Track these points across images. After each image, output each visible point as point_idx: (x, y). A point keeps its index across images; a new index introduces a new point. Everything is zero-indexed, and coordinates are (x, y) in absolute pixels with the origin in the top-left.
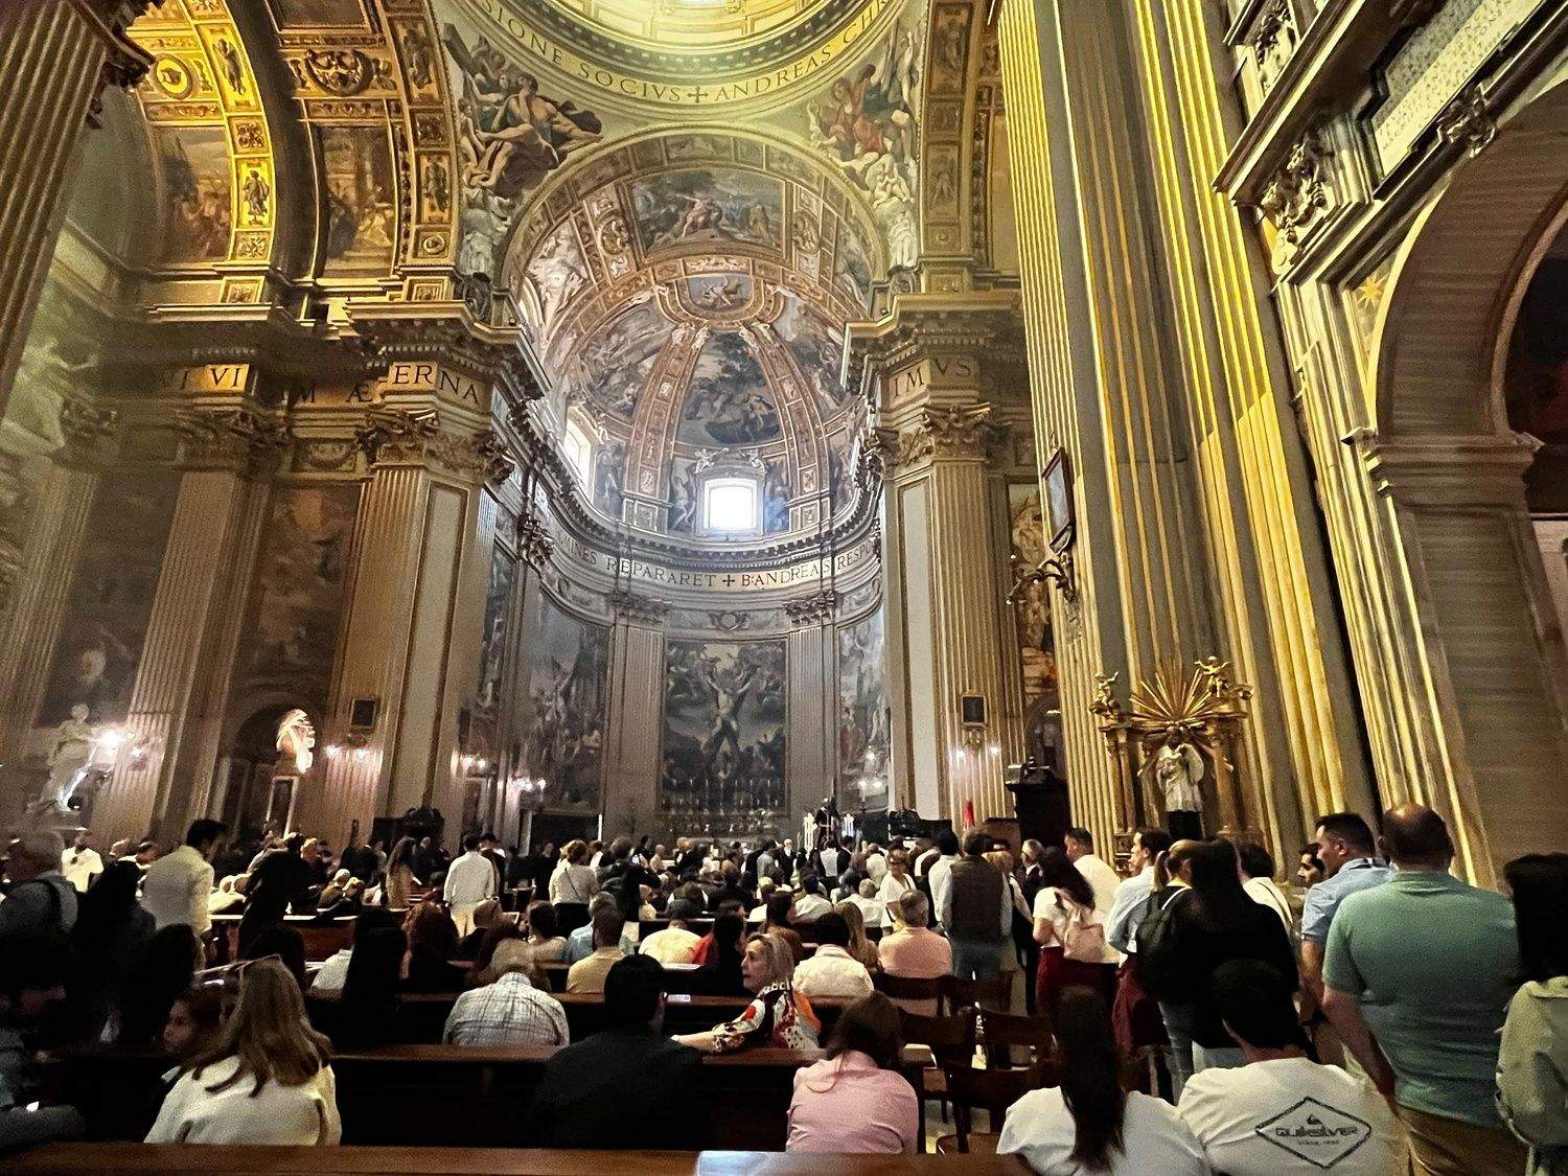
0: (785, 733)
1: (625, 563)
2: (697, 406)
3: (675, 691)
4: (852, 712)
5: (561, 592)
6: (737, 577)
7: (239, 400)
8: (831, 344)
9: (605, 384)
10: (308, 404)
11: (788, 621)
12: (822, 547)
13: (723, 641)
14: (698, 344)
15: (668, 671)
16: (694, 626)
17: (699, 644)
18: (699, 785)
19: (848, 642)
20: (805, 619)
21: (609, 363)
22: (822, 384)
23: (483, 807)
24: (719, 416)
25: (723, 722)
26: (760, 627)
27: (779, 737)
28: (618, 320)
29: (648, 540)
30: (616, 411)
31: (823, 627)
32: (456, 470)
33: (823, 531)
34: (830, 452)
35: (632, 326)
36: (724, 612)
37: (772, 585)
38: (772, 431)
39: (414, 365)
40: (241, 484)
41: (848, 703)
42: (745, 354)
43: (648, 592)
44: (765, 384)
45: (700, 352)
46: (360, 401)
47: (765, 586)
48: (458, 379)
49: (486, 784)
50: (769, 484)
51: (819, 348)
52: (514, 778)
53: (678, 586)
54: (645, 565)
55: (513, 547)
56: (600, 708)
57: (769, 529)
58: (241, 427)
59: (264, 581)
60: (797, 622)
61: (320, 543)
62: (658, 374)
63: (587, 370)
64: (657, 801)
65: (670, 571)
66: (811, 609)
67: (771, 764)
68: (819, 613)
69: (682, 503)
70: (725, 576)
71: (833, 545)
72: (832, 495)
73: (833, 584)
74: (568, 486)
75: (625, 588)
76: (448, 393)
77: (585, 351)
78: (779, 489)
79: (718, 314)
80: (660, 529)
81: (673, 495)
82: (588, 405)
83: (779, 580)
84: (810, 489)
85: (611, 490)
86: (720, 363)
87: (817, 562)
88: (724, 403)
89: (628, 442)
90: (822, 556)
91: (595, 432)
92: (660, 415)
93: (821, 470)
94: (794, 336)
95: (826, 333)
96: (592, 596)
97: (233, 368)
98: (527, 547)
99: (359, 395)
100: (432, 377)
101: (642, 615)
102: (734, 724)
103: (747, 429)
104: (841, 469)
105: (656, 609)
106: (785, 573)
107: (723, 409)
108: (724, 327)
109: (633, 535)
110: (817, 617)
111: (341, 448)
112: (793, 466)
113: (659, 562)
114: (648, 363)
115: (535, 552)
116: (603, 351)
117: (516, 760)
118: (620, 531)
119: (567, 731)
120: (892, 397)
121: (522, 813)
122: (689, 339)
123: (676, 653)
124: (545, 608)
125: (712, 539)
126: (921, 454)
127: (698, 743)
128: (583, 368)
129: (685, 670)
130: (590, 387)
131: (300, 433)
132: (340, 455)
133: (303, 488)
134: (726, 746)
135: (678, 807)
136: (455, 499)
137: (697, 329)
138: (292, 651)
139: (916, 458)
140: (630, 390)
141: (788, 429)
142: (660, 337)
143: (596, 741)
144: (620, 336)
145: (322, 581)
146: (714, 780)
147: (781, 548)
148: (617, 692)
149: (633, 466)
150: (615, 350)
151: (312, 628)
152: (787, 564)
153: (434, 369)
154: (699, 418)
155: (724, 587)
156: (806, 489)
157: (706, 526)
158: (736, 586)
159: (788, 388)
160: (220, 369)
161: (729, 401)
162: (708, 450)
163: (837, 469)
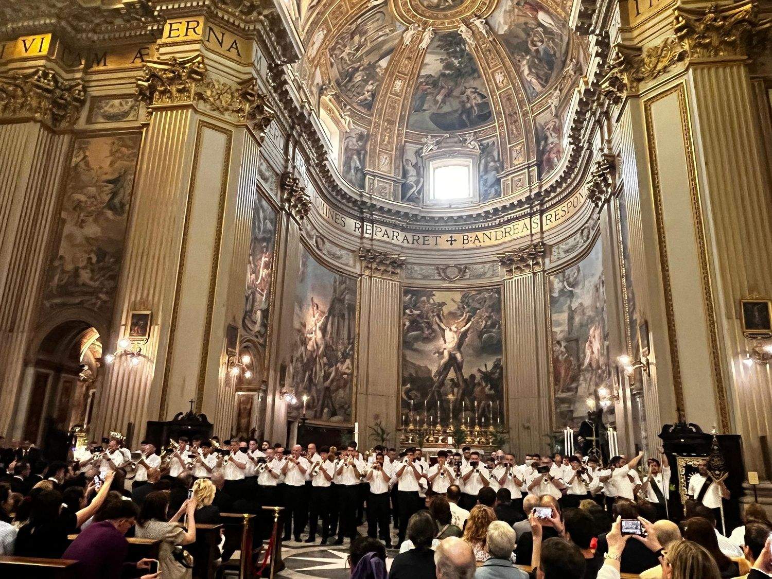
0: (502, 363)
1: (368, 226)
2: (423, 100)
3: (409, 329)
4: (563, 344)
5: (317, 247)
6: (458, 237)
7: (42, 62)
8: (540, 29)
9: (350, 81)
10: (101, 68)
11: (502, 271)
12: (531, 208)
13: (448, 289)
14: (424, 44)
15: (404, 313)
16: (425, 277)
17: (429, 292)
18: (432, 406)
19: (557, 285)
20: (517, 268)
21: (353, 62)
22: (530, 69)
23: (255, 415)
24: (440, 108)
25: (450, 354)
26: (479, 276)
27: (497, 366)
28: (359, 21)
29: (386, 207)
30: (359, 104)
31: (534, 274)
32: (222, 113)
33: (533, 193)
34: (536, 129)
35: (371, 27)
36: (448, 266)
37: (488, 242)
38: (485, 116)
39: (184, 21)
40: (44, 134)
41: (559, 336)
42: (463, 51)
43: (387, 249)
44: (480, 76)
45: (426, 51)
46: (143, 61)
47: (482, 244)
48: (223, 34)
49: (257, 398)
50: (483, 161)
51: (528, 35)
52: (282, 394)
53: (410, 245)
54: (384, 228)
55: (277, 200)
56: (351, 340)
57: (484, 197)
58: (44, 83)
59: (64, 215)
60: (511, 271)
61: (109, 182)
62: (392, 72)
63: (335, 65)
64: (398, 417)
65: (404, 234)
66: (523, 260)
67: (490, 389)
68: (531, 263)
69: (411, 180)
70: (448, 237)
71: (542, 204)
72: (539, 165)
73: (542, 238)
74: (322, 154)
75: (369, 247)
76: (213, 44)
77: (333, 49)
78: (492, 164)
79: (441, 14)
80: (395, 199)
81: (405, 174)
82: (337, 97)
83: (493, 238)
84: (520, 161)
85: (357, 169)
86: (442, 61)
87: (527, 221)
88: (445, 96)
89: (368, 131)
90: (531, 215)
91: (342, 120)
92: (394, 108)
93: (528, 145)
94: (506, 28)
95: (536, 18)
96: (343, 252)
97: (38, 38)
98: (289, 201)
99: (141, 57)
100: (200, 30)
101: (382, 268)
102: (458, 356)
103: (464, 117)
104: (546, 142)
105: (394, 263)
106: (500, 232)
107: (444, 101)
108: (446, 26)
109: (374, 202)
110: (528, 266)
111: (127, 103)
112: (503, 144)
113: (394, 226)
114: (384, 63)
115: (295, 206)
116: (347, 50)
117: (282, 379)
118: (365, 199)
119: (325, 359)
120: (631, 18)
121: (289, 424)
122: (417, 39)
123: (410, 299)
124: (304, 256)
125: (437, 207)
126: (672, 62)
127: (430, 371)
128: (332, 65)
129: (418, 312)
130: (338, 84)
131: (94, 92)
132: (126, 108)
133: (95, 136)
134: (452, 374)
135: (415, 422)
136: (222, 138)
137: (424, 29)
138: (85, 276)
139: (665, 67)
140: (370, 87)
141: (499, 113)
142: (393, 39)
143: (348, 368)
144: (361, 37)
145: (109, 214)
146: (445, 402)
147: (496, 210)
148: (364, 328)
149: (373, 151)
150: (357, 50)
151: (102, 255)
152: (500, 225)
153: (201, 24)
154: (425, 110)
155: (447, 246)
156: (516, 162)
157: (432, 197)
158: (458, 245)
159: (499, 78)
160: (29, 39)
161: (448, 95)
162: (432, 136)
163: (543, 143)
